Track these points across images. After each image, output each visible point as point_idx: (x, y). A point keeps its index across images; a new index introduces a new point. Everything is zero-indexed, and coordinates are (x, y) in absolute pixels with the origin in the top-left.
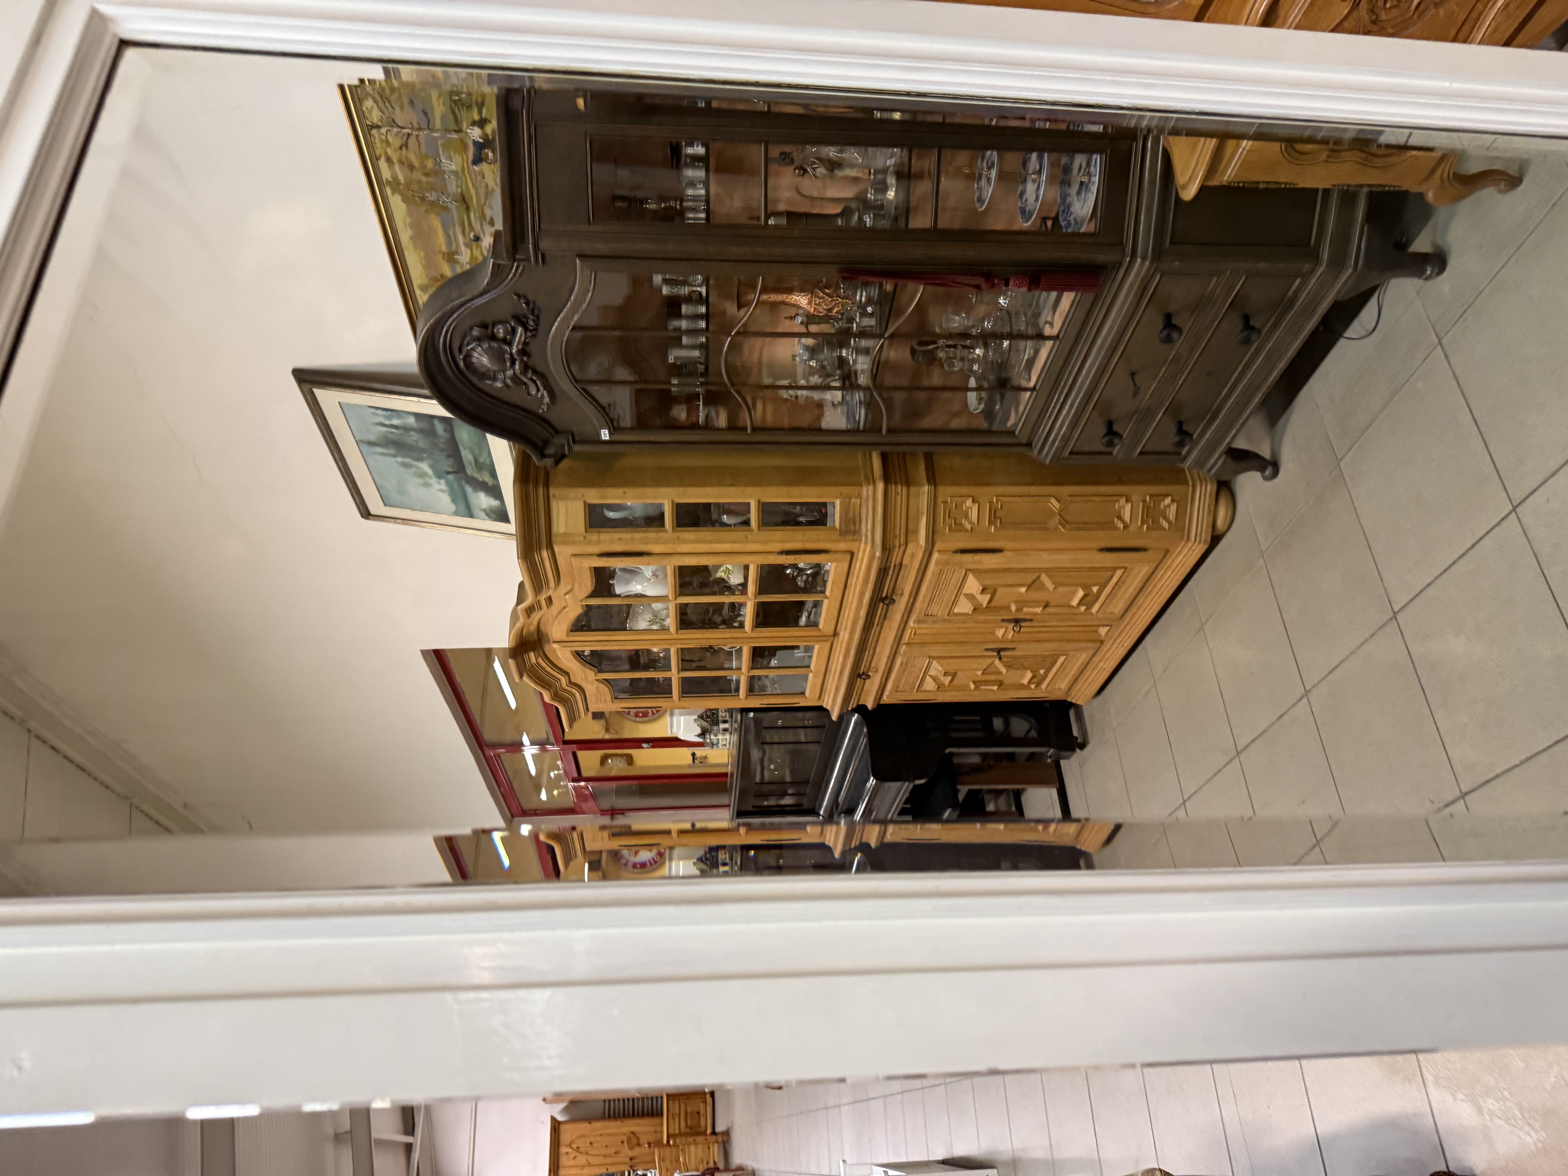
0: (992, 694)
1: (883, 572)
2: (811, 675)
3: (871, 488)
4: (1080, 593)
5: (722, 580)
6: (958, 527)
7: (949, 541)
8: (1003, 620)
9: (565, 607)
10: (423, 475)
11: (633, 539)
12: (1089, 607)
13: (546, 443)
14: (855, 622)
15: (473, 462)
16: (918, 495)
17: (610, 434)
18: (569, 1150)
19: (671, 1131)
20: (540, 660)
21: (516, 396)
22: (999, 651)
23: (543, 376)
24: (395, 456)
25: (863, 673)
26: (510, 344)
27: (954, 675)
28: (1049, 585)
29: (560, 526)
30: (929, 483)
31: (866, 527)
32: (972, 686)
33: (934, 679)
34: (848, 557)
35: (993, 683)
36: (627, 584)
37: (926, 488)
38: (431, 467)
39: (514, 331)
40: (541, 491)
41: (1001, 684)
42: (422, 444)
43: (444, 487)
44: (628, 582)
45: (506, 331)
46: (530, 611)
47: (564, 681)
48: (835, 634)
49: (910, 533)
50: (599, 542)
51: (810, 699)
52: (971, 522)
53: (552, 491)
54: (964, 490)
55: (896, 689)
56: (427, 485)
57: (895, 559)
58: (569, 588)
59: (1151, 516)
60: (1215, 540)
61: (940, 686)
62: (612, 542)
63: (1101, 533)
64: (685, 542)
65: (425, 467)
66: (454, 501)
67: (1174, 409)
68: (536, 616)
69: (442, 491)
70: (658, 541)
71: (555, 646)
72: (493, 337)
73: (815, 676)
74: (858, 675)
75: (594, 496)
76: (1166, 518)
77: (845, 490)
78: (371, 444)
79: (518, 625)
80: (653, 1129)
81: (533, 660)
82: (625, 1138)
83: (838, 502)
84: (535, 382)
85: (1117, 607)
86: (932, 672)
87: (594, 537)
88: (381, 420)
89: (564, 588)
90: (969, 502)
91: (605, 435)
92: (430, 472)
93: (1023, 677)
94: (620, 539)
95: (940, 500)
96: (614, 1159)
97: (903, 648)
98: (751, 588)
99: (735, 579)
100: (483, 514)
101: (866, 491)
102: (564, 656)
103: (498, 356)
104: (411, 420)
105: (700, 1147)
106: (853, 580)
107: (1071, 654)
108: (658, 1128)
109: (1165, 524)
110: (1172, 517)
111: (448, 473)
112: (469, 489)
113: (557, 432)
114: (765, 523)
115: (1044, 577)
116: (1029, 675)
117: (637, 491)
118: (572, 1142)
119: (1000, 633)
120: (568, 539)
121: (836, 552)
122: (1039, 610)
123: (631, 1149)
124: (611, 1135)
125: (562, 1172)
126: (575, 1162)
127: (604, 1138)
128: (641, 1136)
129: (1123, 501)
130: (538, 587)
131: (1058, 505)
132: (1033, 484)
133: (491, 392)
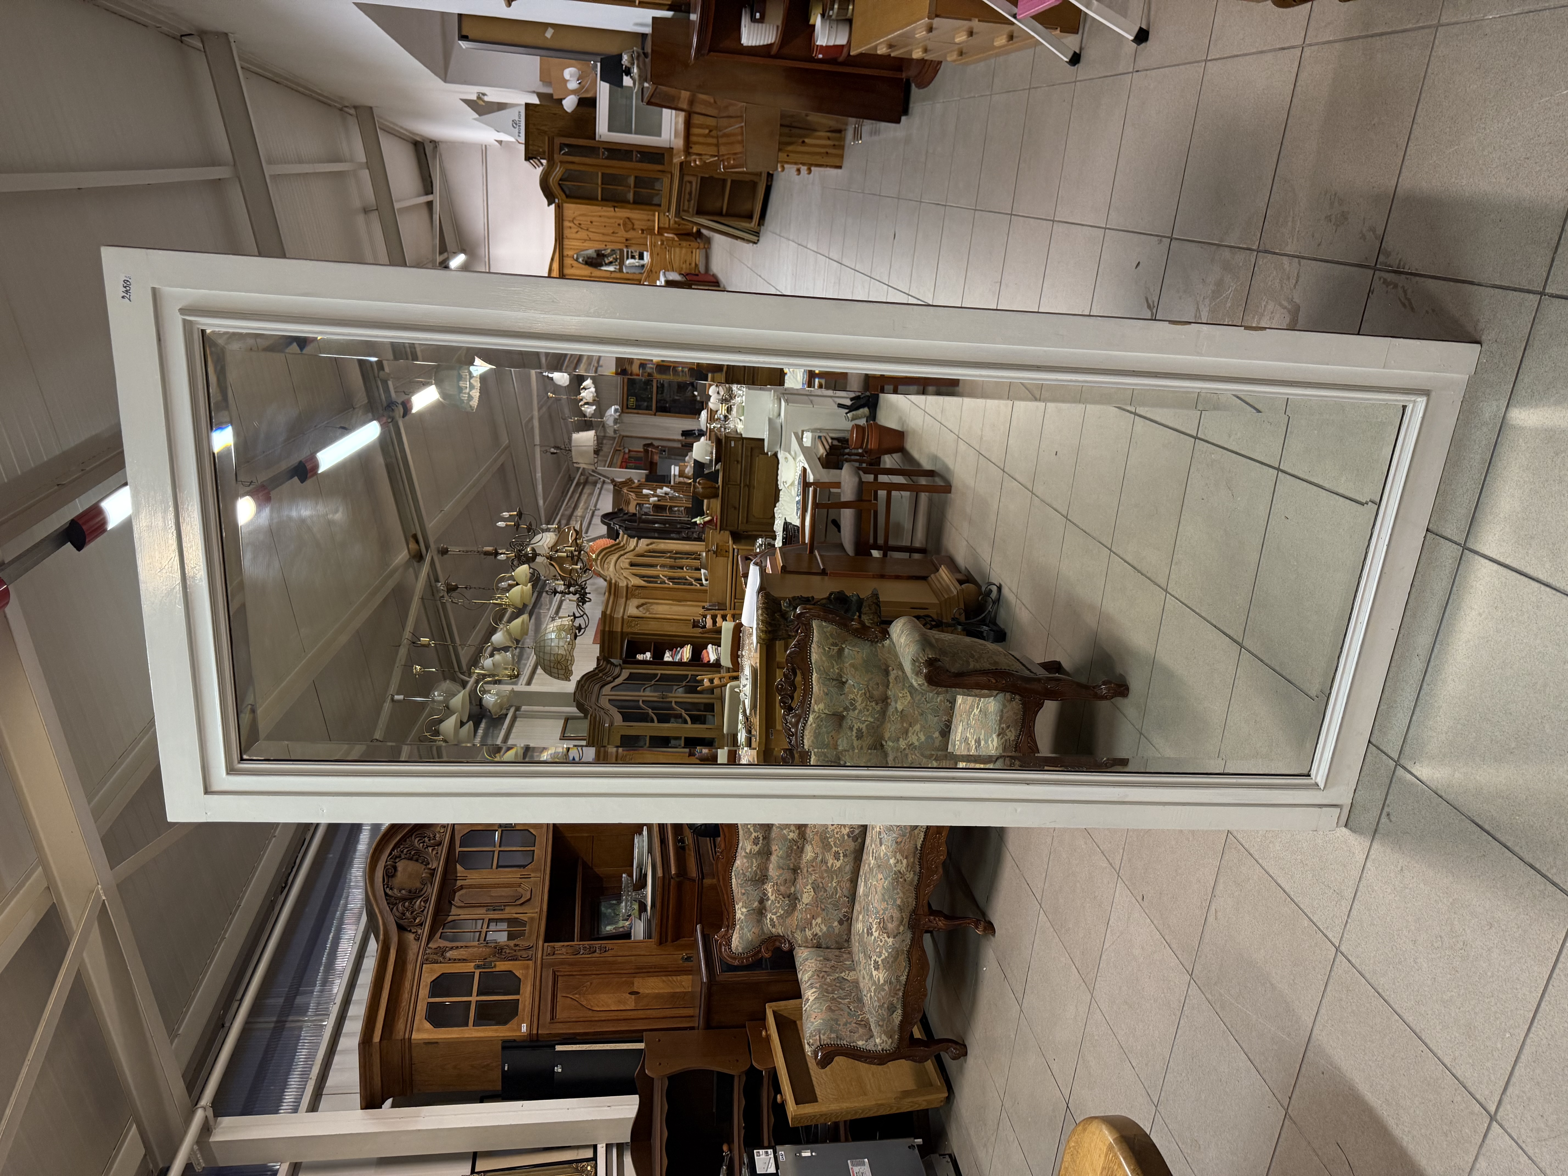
18: (571, 225)
19: (662, 225)
80: (645, 217)
82: (621, 222)
96: (613, 239)
105: (684, 250)
108: (651, 218)
118: (574, 218)
123: (627, 231)
124: (609, 218)
125: (566, 242)
126: (578, 236)
127: (602, 219)
128: (636, 223)
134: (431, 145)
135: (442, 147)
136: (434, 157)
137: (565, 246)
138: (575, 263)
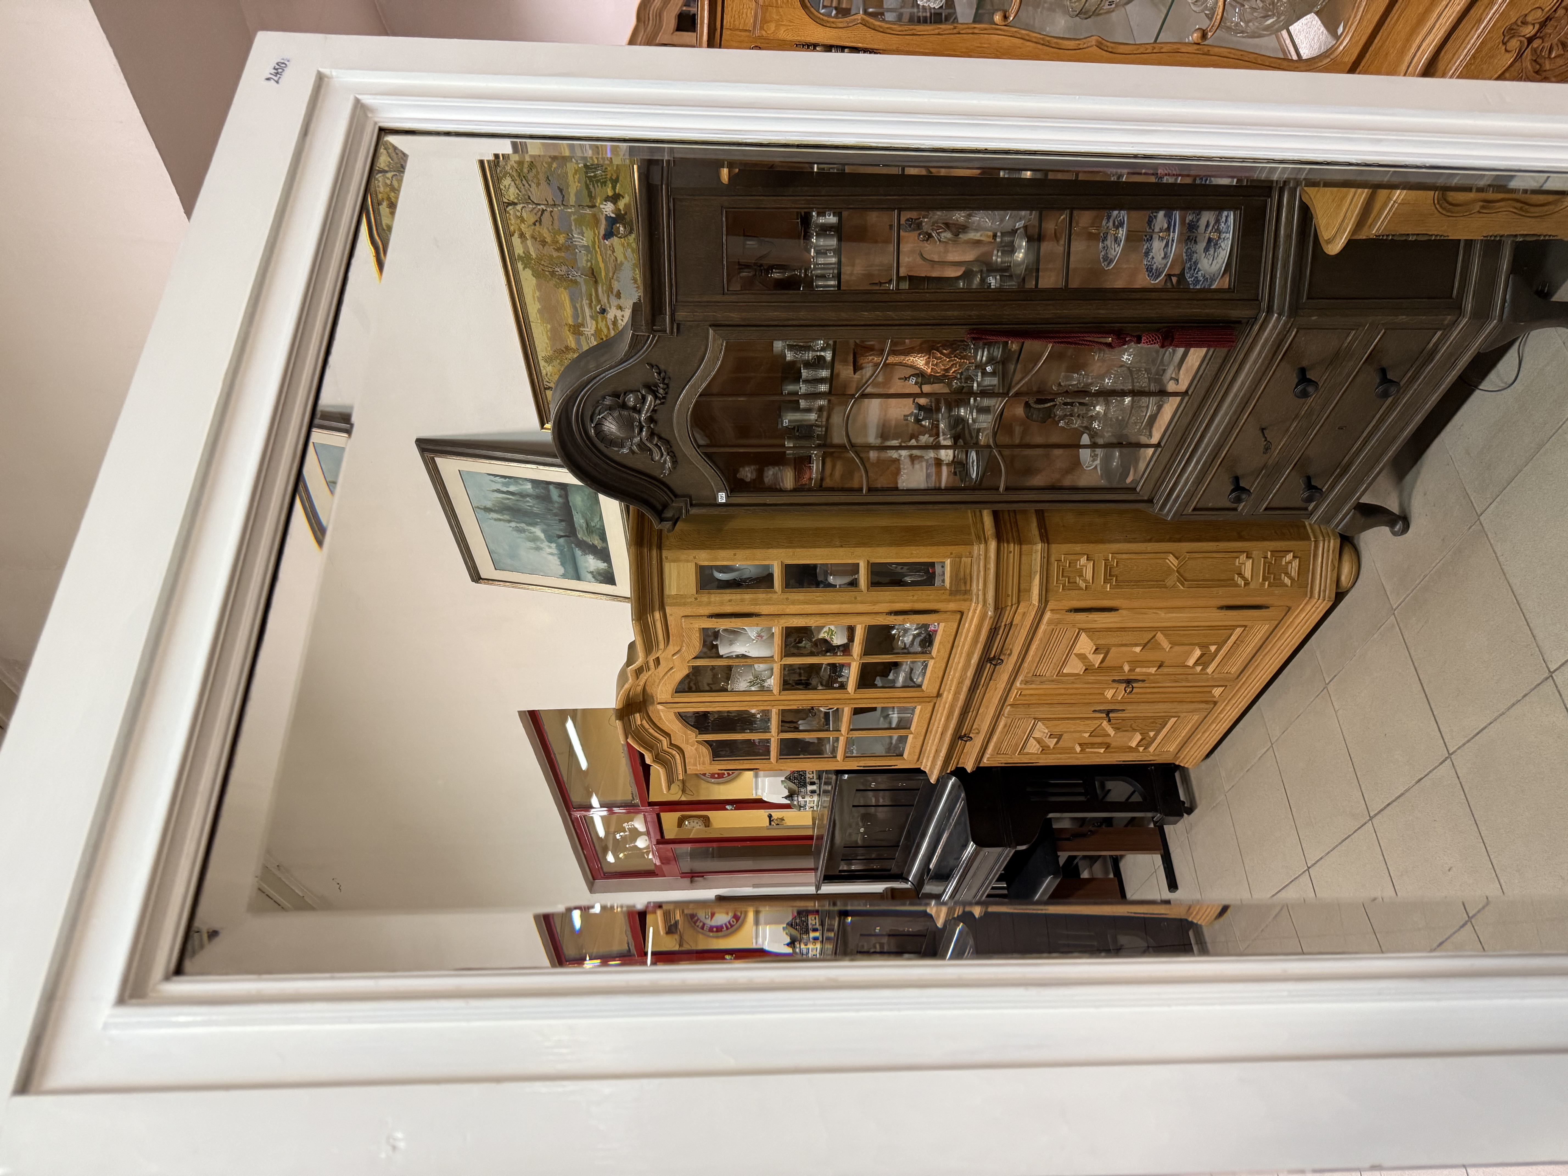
0: (1099, 757)
1: (994, 631)
2: (910, 737)
3: (983, 547)
4: (1198, 653)
5: (825, 641)
6: (1072, 585)
7: (1063, 600)
8: (1114, 681)
9: (672, 668)
10: (535, 539)
11: (742, 600)
12: (1205, 666)
13: (665, 506)
14: (961, 683)
15: (584, 525)
16: (1030, 554)
17: (727, 497)
20: (644, 722)
21: (640, 462)
22: (1108, 712)
23: (667, 442)
24: (509, 521)
25: (965, 735)
26: (639, 412)
27: (1060, 737)
28: (1166, 644)
29: (672, 587)
30: (1042, 541)
31: (977, 586)
32: (1078, 749)
33: (1038, 741)
34: (959, 616)
35: (1100, 745)
36: (731, 645)
37: (1039, 546)
38: (544, 531)
39: (644, 398)
40: (654, 553)
41: (1108, 746)
42: (535, 510)
43: (555, 551)
44: (731, 643)
45: (636, 398)
46: (639, 672)
47: (665, 742)
48: (939, 695)
49: (1022, 593)
50: (709, 603)
51: (907, 761)
52: (1085, 581)
53: (665, 553)
54: (1078, 548)
55: (998, 751)
56: (538, 549)
57: (1006, 620)
58: (677, 649)
59: (1273, 573)
60: (1340, 596)
61: (1045, 749)
62: (722, 603)
63: (1221, 591)
64: (793, 603)
65: (538, 531)
66: (563, 564)
67: (1301, 465)
68: (644, 677)
69: (552, 554)
70: (767, 602)
71: (660, 707)
72: (624, 406)
73: (915, 738)
74: (960, 737)
75: (705, 558)
76: (1287, 574)
77: (956, 549)
78: (487, 510)
79: (627, 686)
81: (639, 722)
83: (948, 562)
84: (660, 448)
85: (1234, 668)
86: (1037, 734)
87: (705, 598)
88: (499, 487)
89: (672, 649)
90: (1083, 560)
91: (722, 498)
92: (542, 536)
93: (1130, 739)
94: (730, 601)
95: (1053, 559)
97: (1007, 710)
98: (857, 648)
99: (839, 640)
100: (590, 576)
101: (978, 549)
102: (666, 717)
103: (627, 424)
104: (529, 486)
106: (961, 639)
107: (1182, 715)
109: (1287, 581)
110: (1294, 574)
111: (560, 537)
112: (578, 552)
113: (676, 496)
114: (875, 583)
115: (1160, 636)
116: (1138, 737)
117: (748, 552)
119: (1109, 694)
120: (680, 600)
121: (946, 612)
122: (1153, 670)
129: (1243, 557)
130: (649, 646)
131: (1176, 562)
132: (1150, 541)
133: (617, 458)
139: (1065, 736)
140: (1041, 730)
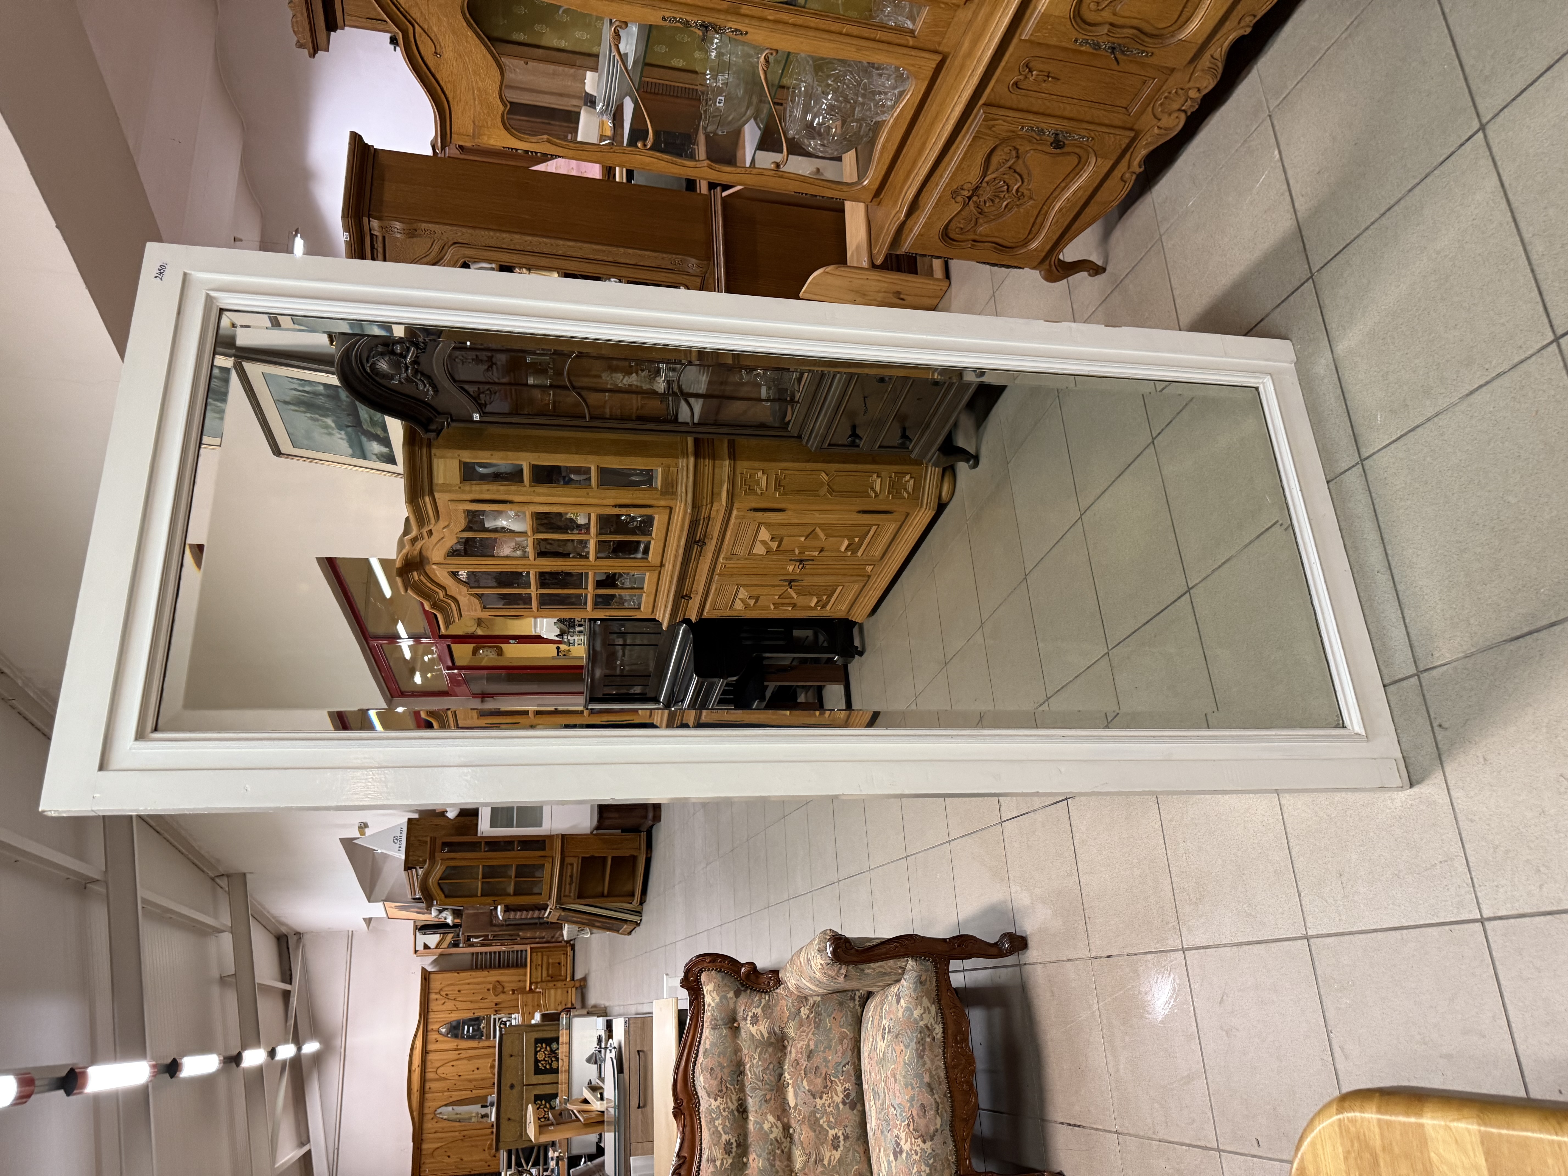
0: (788, 613)
1: (694, 524)
2: (644, 595)
3: (685, 460)
4: (846, 543)
5: (571, 520)
6: (751, 491)
7: (744, 502)
8: (791, 560)
9: (442, 538)
10: (327, 427)
11: (498, 491)
12: (854, 552)
13: (430, 421)
14: (676, 558)
15: (368, 419)
16: (721, 467)
17: (480, 416)
18: (438, 996)
19: (534, 980)
20: (422, 577)
21: (408, 389)
22: (791, 582)
23: (429, 377)
24: (304, 412)
25: (688, 593)
26: (405, 357)
27: (757, 599)
28: (822, 536)
29: (440, 477)
30: (730, 458)
31: (681, 489)
32: (772, 607)
33: (742, 600)
34: (668, 510)
35: (788, 605)
36: (495, 520)
37: (727, 463)
38: (334, 421)
39: (408, 349)
40: (425, 451)
41: (794, 606)
42: (327, 405)
43: (344, 437)
45: (402, 347)
46: (414, 541)
47: (441, 594)
48: (662, 565)
49: (714, 495)
50: (470, 492)
51: (645, 612)
52: (761, 489)
53: (433, 451)
54: (757, 464)
55: (713, 607)
56: (330, 434)
57: (704, 513)
58: (447, 524)
59: (895, 488)
60: (941, 508)
61: (747, 607)
62: (481, 492)
63: (858, 500)
64: (539, 495)
65: (329, 421)
66: (351, 446)
68: (419, 545)
69: (342, 439)
70: (518, 493)
71: (434, 567)
72: (393, 353)
73: (647, 596)
74: (681, 596)
75: (467, 456)
76: (905, 490)
77: (666, 461)
78: (286, 403)
79: (404, 551)
80: (517, 978)
81: (416, 578)
82: (491, 986)
83: (660, 470)
84: (423, 382)
85: (878, 553)
86: (740, 596)
87: (467, 488)
88: (295, 387)
89: (442, 523)
90: (760, 474)
91: (476, 417)
92: (333, 425)
93: (811, 601)
94: (488, 490)
95: (738, 472)
96: (481, 1005)
97: (716, 578)
98: (593, 529)
99: (581, 520)
100: (374, 457)
101: (682, 462)
102: (441, 575)
103: (396, 365)
104: (316, 387)
105: (559, 991)
106: (673, 527)
107: (847, 584)
108: (522, 978)
109: (905, 495)
110: (910, 490)
111: (348, 426)
112: (364, 439)
113: (439, 413)
114: (602, 484)
115: (818, 530)
116: (815, 600)
117: (502, 454)
118: (441, 990)
119: (790, 568)
120: (446, 488)
121: (658, 507)
122: (816, 554)
123: (496, 996)
124: (478, 984)
125: (432, 1015)
126: (444, 1008)
127: (471, 986)
128: (506, 985)
129: (875, 476)
130: (421, 522)
131: (826, 478)
132: (808, 461)
133: (390, 386)
134: (295, 938)
135: (306, 938)
136: (297, 947)
137: (430, 1020)
138: (440, 1038)
139: (761, 598)
140: (743, 594)
